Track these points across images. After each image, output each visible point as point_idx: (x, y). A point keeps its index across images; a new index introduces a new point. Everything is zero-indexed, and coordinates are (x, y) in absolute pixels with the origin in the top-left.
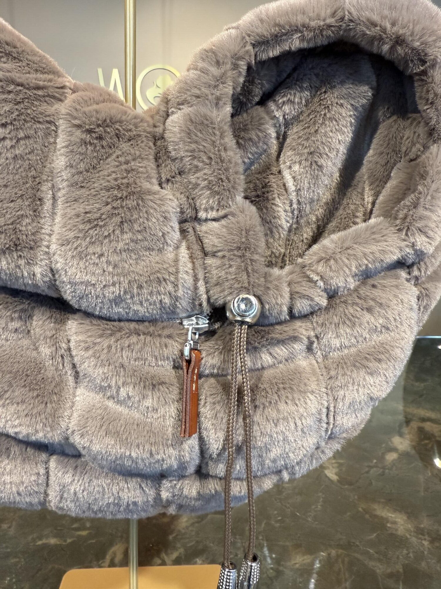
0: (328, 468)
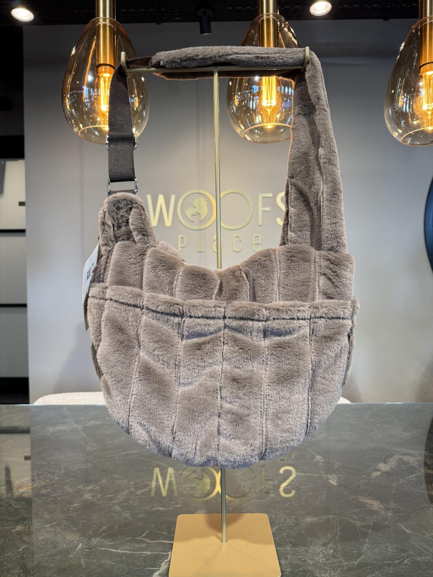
0: (332, 479)
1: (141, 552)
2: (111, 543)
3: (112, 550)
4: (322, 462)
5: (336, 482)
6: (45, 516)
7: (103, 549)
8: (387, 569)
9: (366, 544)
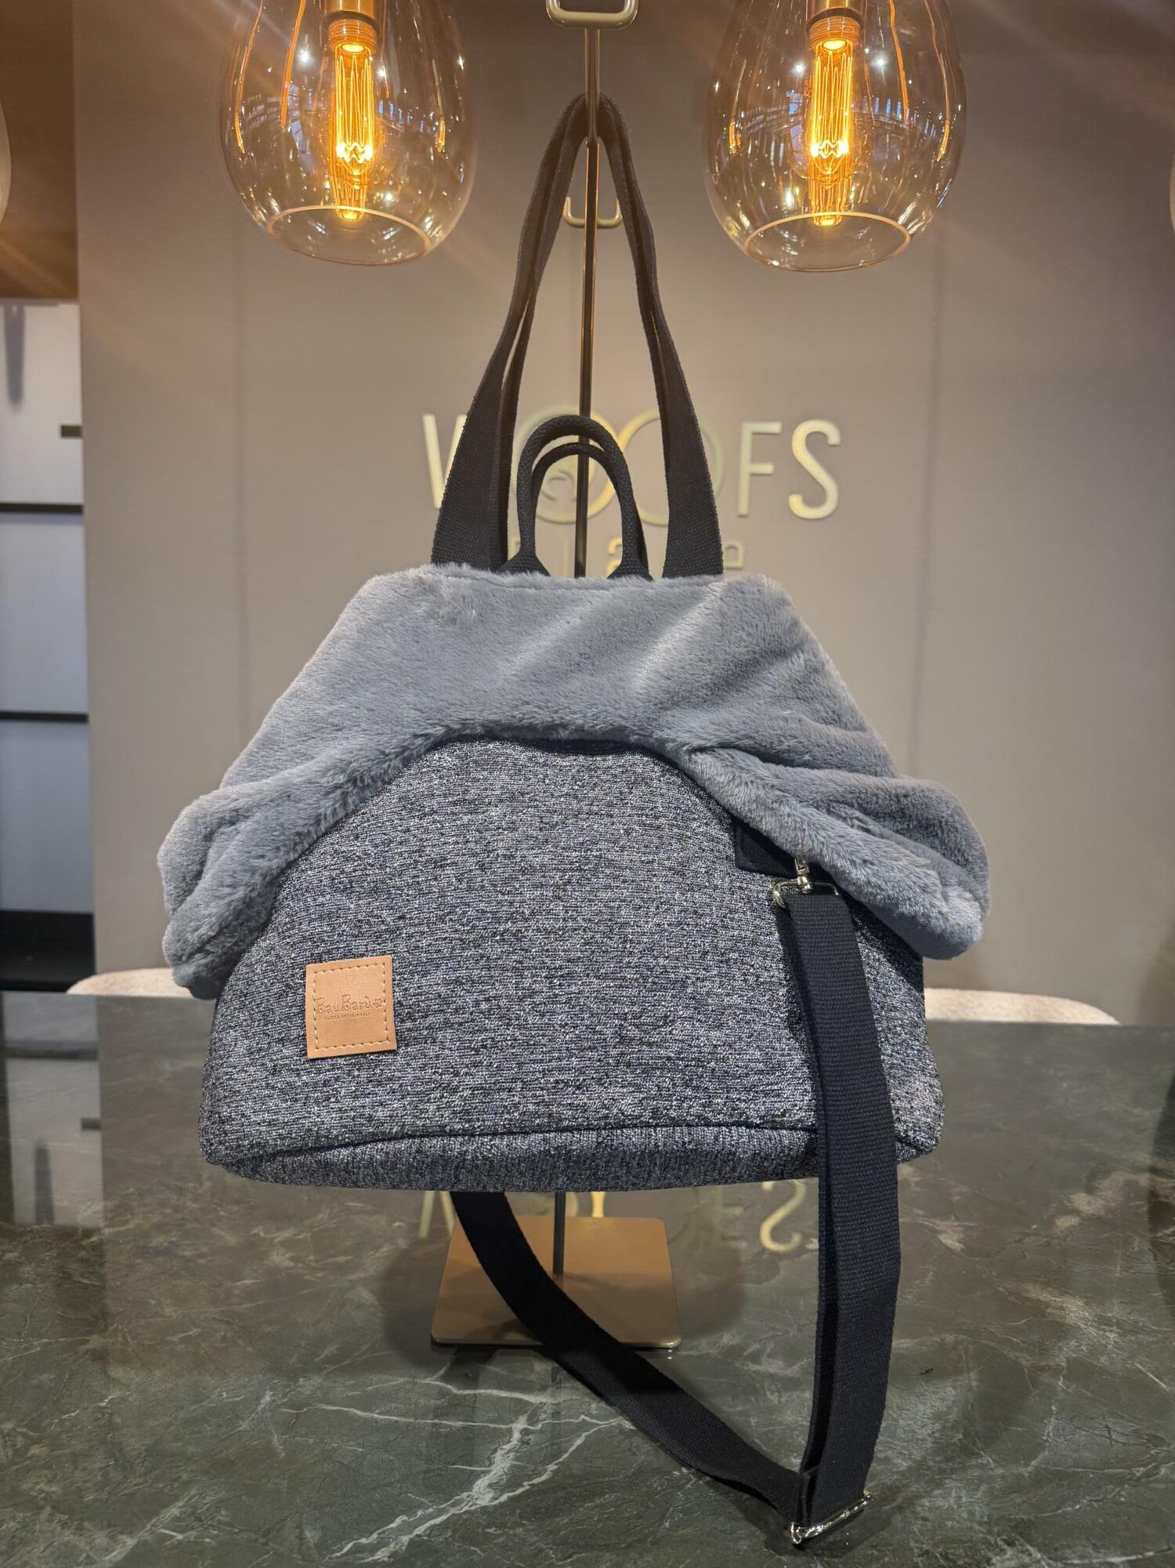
1: (436, 1421)
2: (351, 1394)
3: (355, 1411)
4: (917, 1184)
5: (959, 1242)
6: (168, 1311)
7: (330, 1408)
8: (1113, 1491)
9: (1053, 1419)
